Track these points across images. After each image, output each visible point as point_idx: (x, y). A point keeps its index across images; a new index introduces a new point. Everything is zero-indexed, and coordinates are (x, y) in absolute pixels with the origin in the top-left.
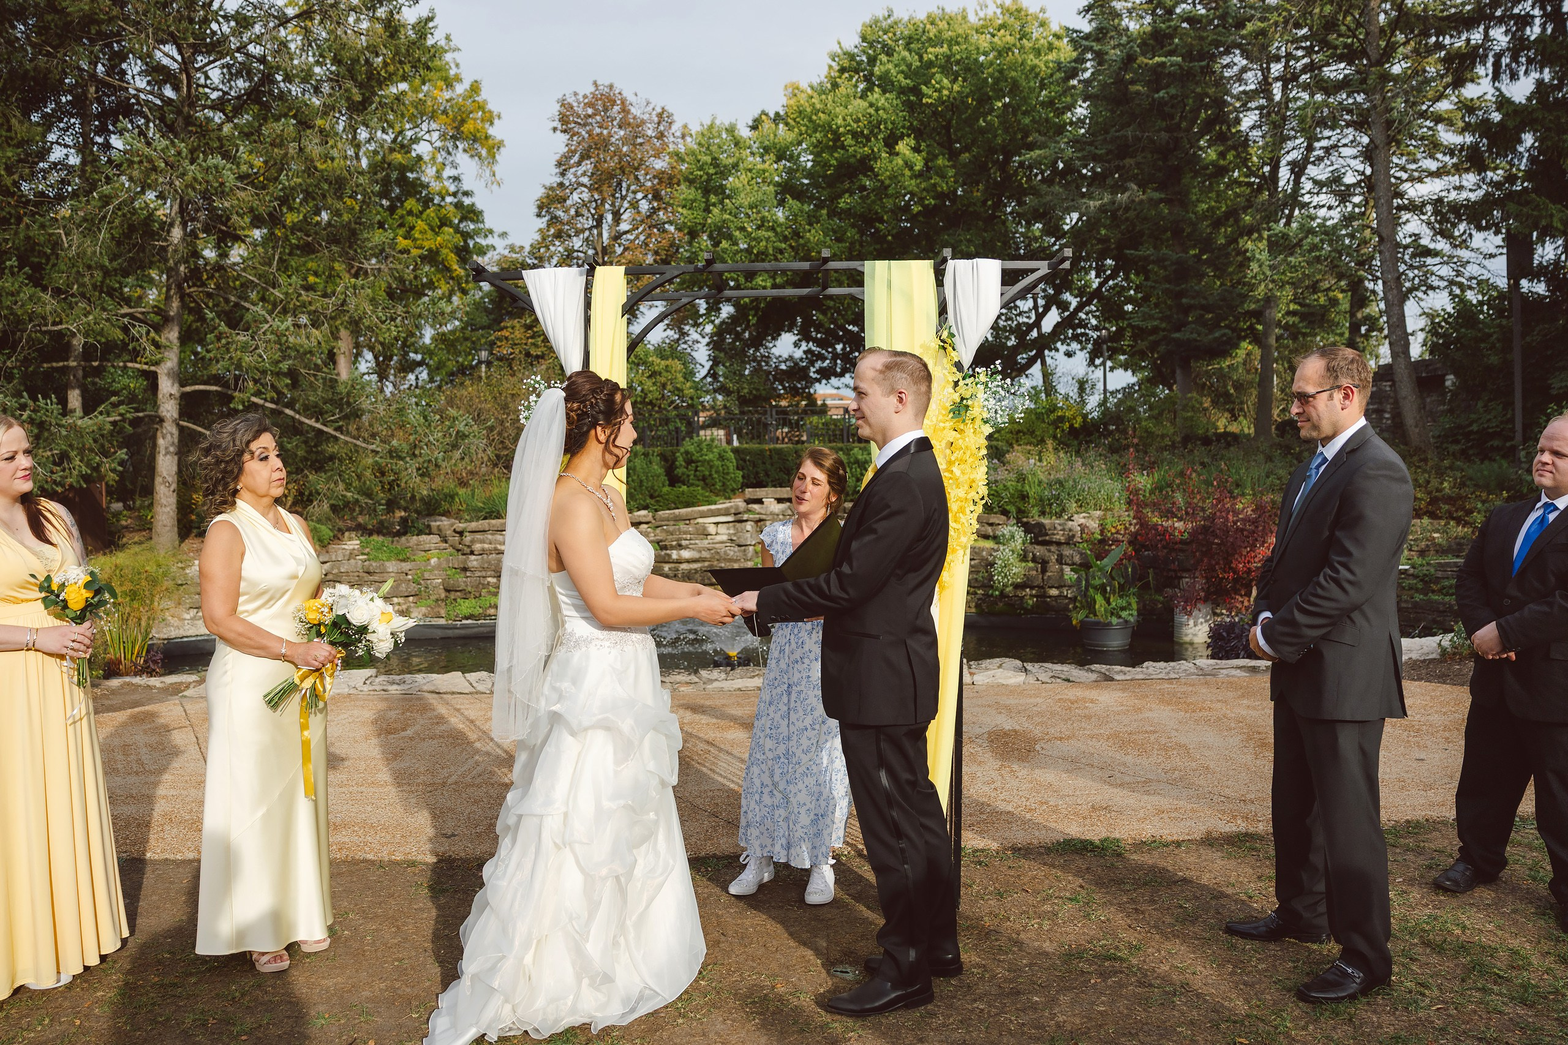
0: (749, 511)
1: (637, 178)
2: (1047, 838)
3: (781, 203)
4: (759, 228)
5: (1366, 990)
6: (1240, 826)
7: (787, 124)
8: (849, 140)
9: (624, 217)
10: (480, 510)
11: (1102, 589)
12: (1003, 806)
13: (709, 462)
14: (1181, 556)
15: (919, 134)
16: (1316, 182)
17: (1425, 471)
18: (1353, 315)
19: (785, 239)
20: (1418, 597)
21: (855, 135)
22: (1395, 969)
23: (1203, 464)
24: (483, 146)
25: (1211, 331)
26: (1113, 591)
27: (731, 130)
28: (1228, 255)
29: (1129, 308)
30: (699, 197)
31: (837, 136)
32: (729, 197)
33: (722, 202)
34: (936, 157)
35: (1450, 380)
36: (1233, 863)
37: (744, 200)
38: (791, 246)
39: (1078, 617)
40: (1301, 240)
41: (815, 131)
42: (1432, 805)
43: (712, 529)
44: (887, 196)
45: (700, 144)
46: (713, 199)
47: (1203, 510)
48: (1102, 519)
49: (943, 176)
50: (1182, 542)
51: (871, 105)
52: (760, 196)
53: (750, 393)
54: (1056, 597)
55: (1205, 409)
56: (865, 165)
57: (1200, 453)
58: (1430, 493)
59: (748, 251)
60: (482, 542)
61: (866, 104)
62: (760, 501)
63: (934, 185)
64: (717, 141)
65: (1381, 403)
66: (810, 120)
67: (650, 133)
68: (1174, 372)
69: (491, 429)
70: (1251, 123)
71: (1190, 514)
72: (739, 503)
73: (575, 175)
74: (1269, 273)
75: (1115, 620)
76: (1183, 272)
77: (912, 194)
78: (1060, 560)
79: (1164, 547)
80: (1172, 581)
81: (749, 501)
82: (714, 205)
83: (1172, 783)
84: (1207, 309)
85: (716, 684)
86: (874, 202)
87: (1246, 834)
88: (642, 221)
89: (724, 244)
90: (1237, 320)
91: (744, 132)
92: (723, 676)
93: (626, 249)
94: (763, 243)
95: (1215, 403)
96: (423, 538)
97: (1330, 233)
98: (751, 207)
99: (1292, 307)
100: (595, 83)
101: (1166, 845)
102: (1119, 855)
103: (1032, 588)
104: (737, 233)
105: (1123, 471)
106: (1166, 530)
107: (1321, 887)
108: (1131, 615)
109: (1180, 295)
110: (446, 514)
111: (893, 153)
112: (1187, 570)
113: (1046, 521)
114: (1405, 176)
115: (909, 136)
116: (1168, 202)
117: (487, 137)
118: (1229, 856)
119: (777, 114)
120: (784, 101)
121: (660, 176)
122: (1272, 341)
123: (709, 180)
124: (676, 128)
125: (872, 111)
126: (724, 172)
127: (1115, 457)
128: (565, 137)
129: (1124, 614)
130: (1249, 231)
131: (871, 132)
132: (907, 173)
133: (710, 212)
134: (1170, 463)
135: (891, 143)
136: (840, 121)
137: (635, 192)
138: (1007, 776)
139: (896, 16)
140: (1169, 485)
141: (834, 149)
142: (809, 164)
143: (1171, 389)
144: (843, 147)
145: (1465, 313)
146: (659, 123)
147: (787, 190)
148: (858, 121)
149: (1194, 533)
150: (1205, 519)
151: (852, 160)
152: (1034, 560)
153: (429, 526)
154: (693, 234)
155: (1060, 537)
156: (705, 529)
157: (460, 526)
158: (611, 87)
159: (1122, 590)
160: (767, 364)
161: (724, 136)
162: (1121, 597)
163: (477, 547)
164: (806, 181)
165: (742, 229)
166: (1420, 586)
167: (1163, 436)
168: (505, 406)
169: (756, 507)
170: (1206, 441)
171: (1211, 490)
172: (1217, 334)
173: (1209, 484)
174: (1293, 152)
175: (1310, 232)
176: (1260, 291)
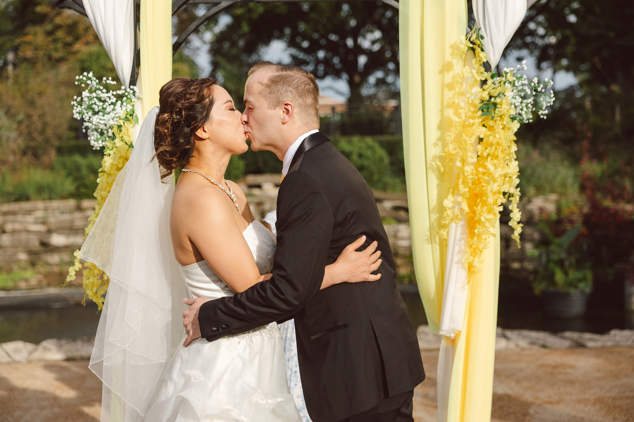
10: (11, 194)
11: (561, 263)
26: (570, 265)
39: (539, 288)
48: (558, 202)
54: (518, 270)
60: (13, 222)
62: (259, 186)
68: (613, 74)
69: (20, 123)
75: (573, 291)
78: (522, 238)
81: (251, 186)
105: (576, 160)
108: (587, 287)
129: (582, 285)
159: (579, 265)
162: (578, 270)
163: (9, 227)
168: (32, 103)
169: (256, 191)
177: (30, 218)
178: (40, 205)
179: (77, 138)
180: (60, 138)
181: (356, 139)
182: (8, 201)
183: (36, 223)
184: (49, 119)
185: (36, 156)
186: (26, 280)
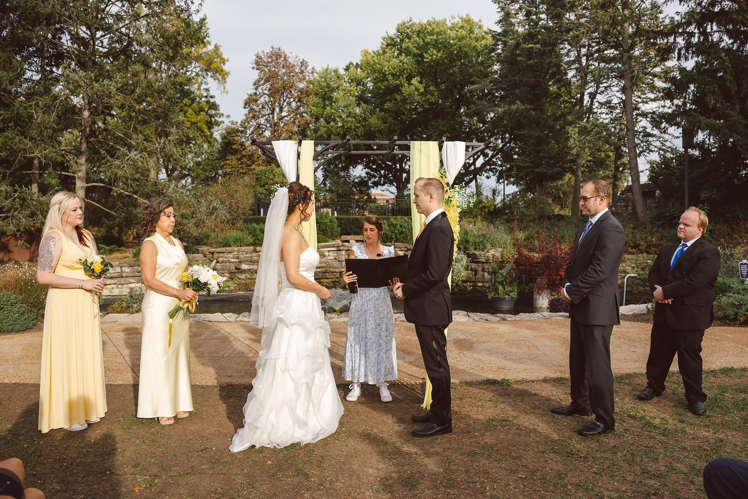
0: (343, 246)
1: (291, 92)
2: (479, 379)
3: (358, 105)
4: (348, 116)
5: (604, 431)
6: (559, 375)
7: (361, 69)
8: (390, 77)
9: (284, 109)
10: (221, 243)
11: (501, 283)
12: (460, 367)
13: (325, 223)
14: (537, 269)
15: (422, 75)
16: (600, 103)
17: (645, 233)
18: (615, 162)
19: (360, 122)
20: (641, 288)
21: (393, 75)
22: (616, 424)
23: (547, 228)
24: (220, 74)
25: (552, 168)
26: (506, 284)
27: (336, 71)
28: (560, 134)
29: (516, 157)
30: (321, 102)
31: (385, 75)
32: (335, 102)
33: (331, 104)
34: (429, 86)
35: (658, 192)
36: (555, 388)
37: (341, 104)
38: (362, 125)
39: (491, 295)
40: (592, 129)
41: (375, 73)
42: (637, 368)
43: (326, 254)
44: (407, 103)
45: (322, 78)
46: (327, 103)
47: (547, 248)
48: (502, 252)
49: (432, 95)
50: (537, 263)
51: (401, 61)
52: (349, 102)
53: (343, 192)
54: (481, 287)
55: (549, 204)
56: (397, 89)
57: (546, 223)
58: (647, 243)
59: (343, 127)
60: (222, 257)
61: (398, 61)
62: (348, 241)
63: (429, 99)
64: (329, 76)
65: (627, 202)
66: (373, 68)
67: (297, 70)
68: (535, 187)
69: (226, 206)
70: (572, 75)
71: (541, 251)
72: (338, 242)
73: (262, 90)
74: (578, 144)
75: (507, 297)
76: (540, 141)
77: (418, 103)
78: (483, 270)
79: (529, 265)
80: (533, 280)
81: (343, 241)
82: (328, 105)
83: (531, 359)
84: (550, 158)
85: (334, 320)
86: (401, 106)
87: (561, 378)
88: (293, 112)
89: (332, 124)
90: (564, 163)
91: (342, 72)
92: (337, 316)
93: (285, 124)
94: (350, 124)
95: (554, 201)
96: (195, 255)
97: (605, 126)
98: (344, 107)
99: (589, 158)
100: (272, 47)
101: (528, 382)
102: (509, 385)
103: (470, 282)
104: (338, 119)
105: (511, 231)
106: (530, 257)
107: (588, 393)
108: (514, 295)
109: (539, 152)
110: (206, 244)
111: (410, 84)
112: (539, 275)
113: (477, 252)
114: (640, 100)
115: (417, 76)
116: (534, 110)
117: (222, 71)
118: (554, 386)
119: (357, 64)
120: (361, 58)
121: (301, 91)
122: (580, 173)
123: (325, 94)
124: (309, 69)
125: (401, 64)
126: (332, 90)
127: (508, 224)
128: (258, 71)
129: (511, 294)
130: (570, 124)
131: (400, 74)
132: (416, 93)
133: (325, 109)
134: (533, 228)
135: (409, 79)
136: (386, 68)
137: (290, 98)
138: (462, 356)
139: (413, 21)
140: (532, 237)
141: (383, 81)
142: (371, 88)
143: (534, 194)
144: (387, 80)
145: (666, 162)
146: (301, 67)
147: (361, 99)
148: (394, 68)
149: (543, 259)
150: (548, 253)
151: (391, 86)
152: (471, 270)
153: (198, 250)
154: (317, 119)
155: (483, 260)
156: (323, 253)
157: (213, 250)
158: (279, 49)
159: (511, 284)
160: (349, 179)
161: (333, 74)
162: (510, 286)
163: (220, 259)
164: (370, 95)
165: (340, 117)
166: (641, 283)
167: (530, 216)
168: (232, 196)
169: (346, 244)
170: (549, 218)
171: (551, 239)
172: (555, 170)
173: (550, 237)
174: (591, 89)
175: (596, 126)
176: (574, 152)
177: (230, 255)
178: (236, 249)
179: (254, 215)
180: (245, 215)
181: (399, 217)
182: (220, 247)
183: (233, 258)
184: (240, 205)
185: (233, 224)
186: (229, 287)
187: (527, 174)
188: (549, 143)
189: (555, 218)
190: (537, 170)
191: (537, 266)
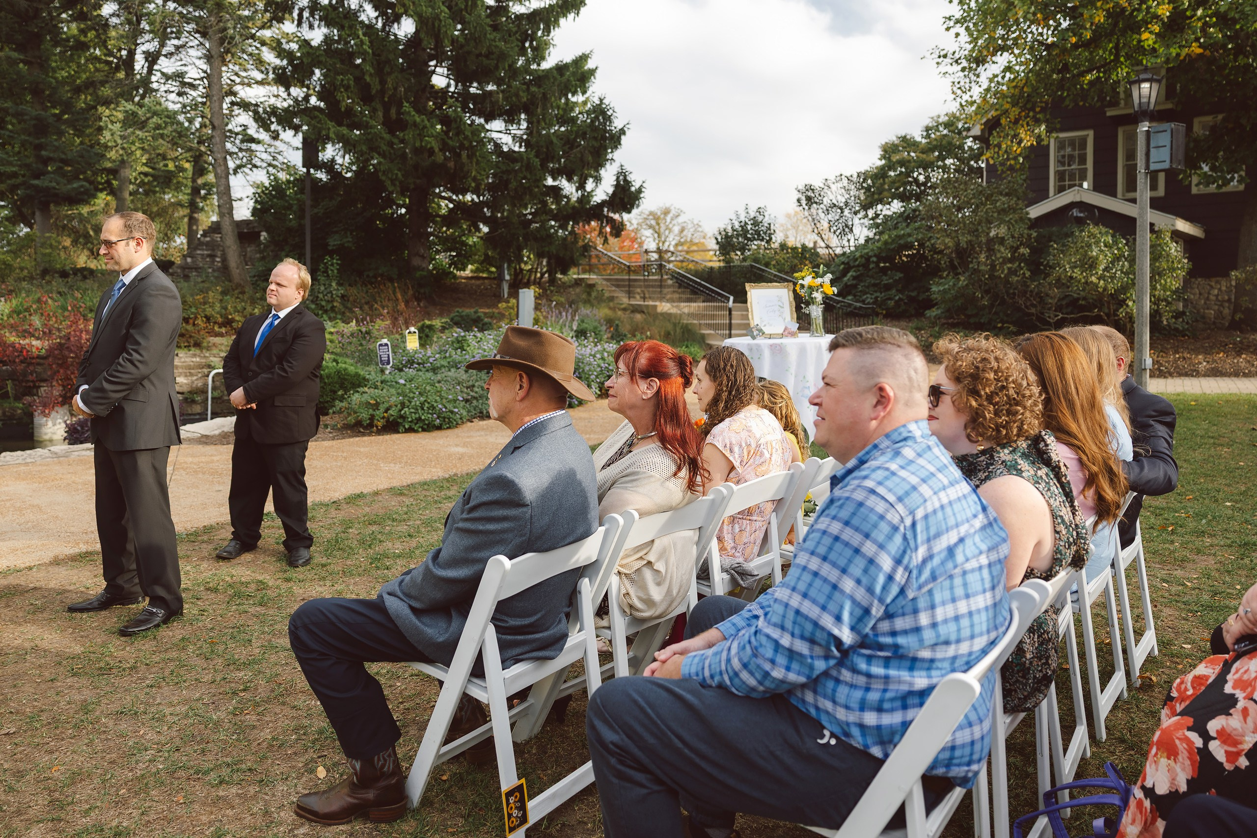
5: (166, 620)
14: (39, 369)
16: (163, 74)
17: (243, 301)
18: (194, 181)
23: (60, 293)
25: (70, 182)
28: (86, 119)
35: (264, 235)
40: (148, 119)
47: (59, 330)
50: (39, 357)
55: (65, 248)
57: (57, 283)
58: (245, 317)
65: (213, 250)
68: (34, 214)
70: (111, 12)
71: (48, 333)
74: (119, 141)
76: (41, 128)
79: (22, 362)
80: (31, 390)
84: (66, 162)
90: (95, 174)
95: (75, 242)
97: (171, 116)
99: (146, 169)
106: (23, 348)
109: (39, 147)
112: (45, 380)
114: (238, 80)
116: (25, 63)
122: (126, 195)
130: (107, 103)
134: (28, 292)
140: (27, 310)
143: (31, 228)
145: (277, 189)
149: (50, 351)
150: (60, 338)
167: (22, 269)
170: (64, 274)
171: (66, 313)
172: (75, 185)
173: (64, 309)
174: (148, 44)
175: (155, 113)
176: (112, 154)
187: (13, 189)
188: (61, 134)
189: (75, 274)
190: (36, 182)
191: (39, 364)
